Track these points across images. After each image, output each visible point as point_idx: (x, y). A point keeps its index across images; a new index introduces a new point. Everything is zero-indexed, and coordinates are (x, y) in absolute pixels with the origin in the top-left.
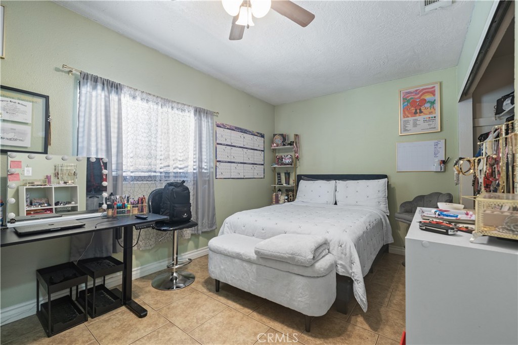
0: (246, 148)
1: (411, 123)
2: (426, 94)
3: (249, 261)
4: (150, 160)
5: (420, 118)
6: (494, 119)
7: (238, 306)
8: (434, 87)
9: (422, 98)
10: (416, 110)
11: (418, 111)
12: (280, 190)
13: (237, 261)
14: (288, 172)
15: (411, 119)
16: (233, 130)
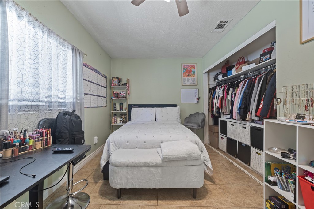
0: (99, 85)
1: (186, 80)
2: (192, 68)
3: (156, 166)
4: (37, 89)
5: (190, 78)
6: (213, 82)
7: (145, 202)
8: (195, 65)
9: (190, 69)
10: (188, 74)
11: (189, 75)
12: (115, 115)
13: (144, 168)
14: (122, 102)
15: (186, 78)
16: (92, 70)
